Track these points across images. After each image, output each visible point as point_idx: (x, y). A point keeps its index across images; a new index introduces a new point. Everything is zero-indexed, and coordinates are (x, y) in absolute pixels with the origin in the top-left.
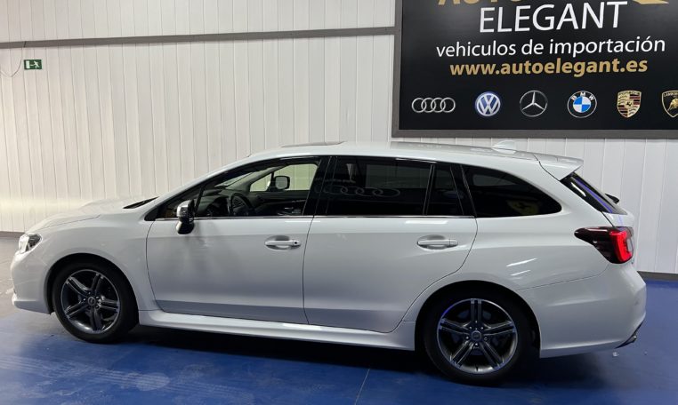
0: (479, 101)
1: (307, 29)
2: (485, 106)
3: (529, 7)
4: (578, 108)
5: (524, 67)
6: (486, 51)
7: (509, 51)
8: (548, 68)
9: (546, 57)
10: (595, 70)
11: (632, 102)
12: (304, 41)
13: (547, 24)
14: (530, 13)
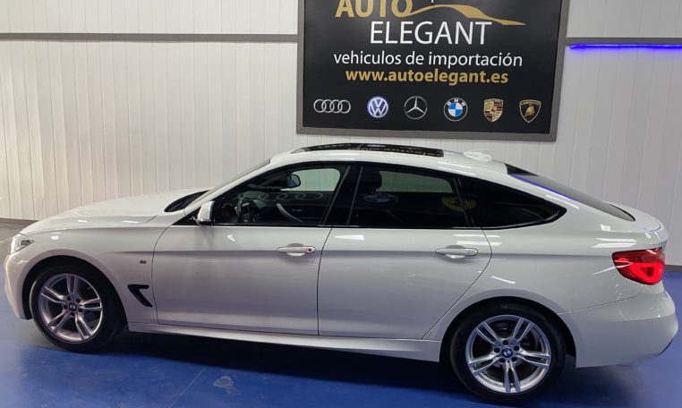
0: (370, 105)
1: (220, 33)
2: (375, 108)
3: (412, 23)
4: (452, 112)
5: (408, 76)
6: (376, 60)
7: (396, 61)
8: (428, 77)
9: (426, 68)
10: (466, 80)
11: (495, 108)
12: (219, 44)
13: (426, 38)
14: (412, 28)
